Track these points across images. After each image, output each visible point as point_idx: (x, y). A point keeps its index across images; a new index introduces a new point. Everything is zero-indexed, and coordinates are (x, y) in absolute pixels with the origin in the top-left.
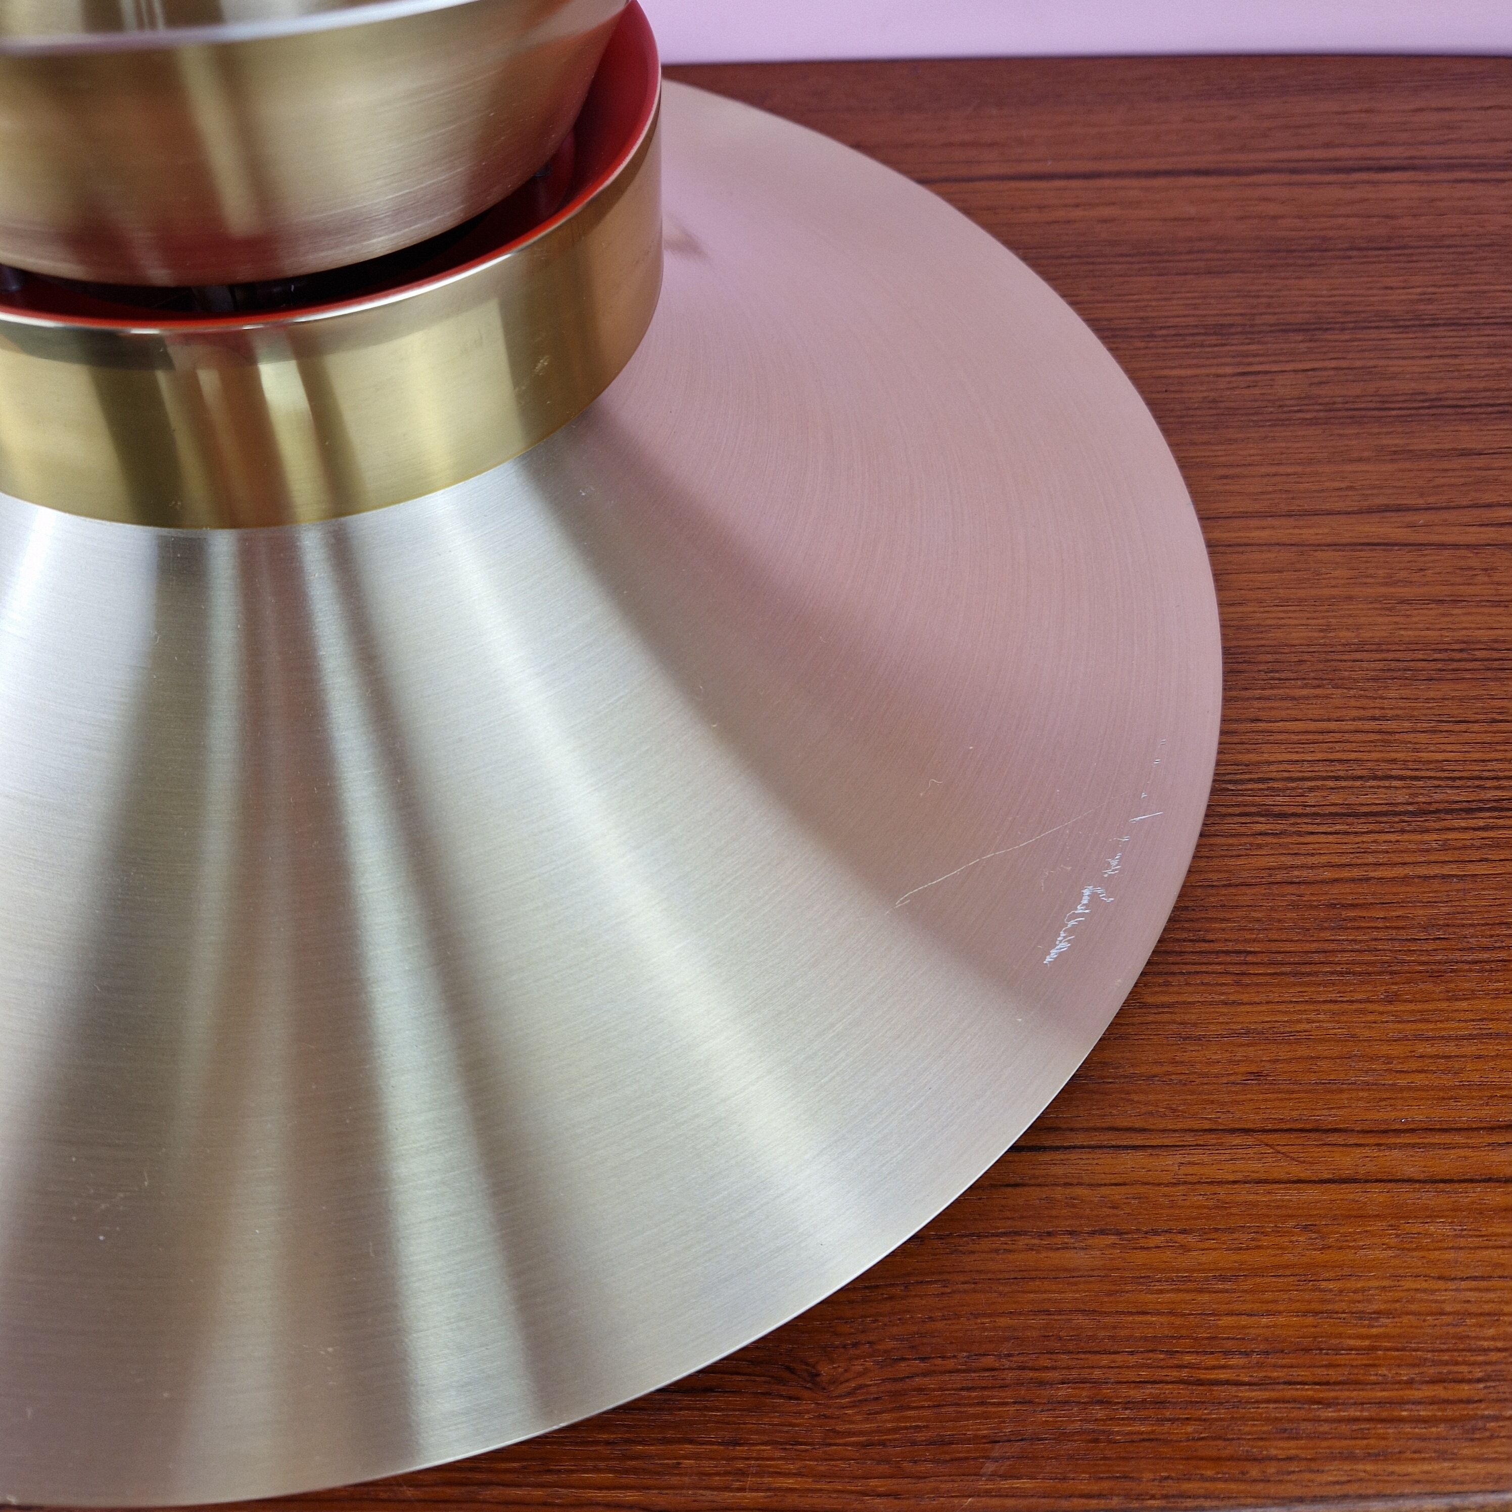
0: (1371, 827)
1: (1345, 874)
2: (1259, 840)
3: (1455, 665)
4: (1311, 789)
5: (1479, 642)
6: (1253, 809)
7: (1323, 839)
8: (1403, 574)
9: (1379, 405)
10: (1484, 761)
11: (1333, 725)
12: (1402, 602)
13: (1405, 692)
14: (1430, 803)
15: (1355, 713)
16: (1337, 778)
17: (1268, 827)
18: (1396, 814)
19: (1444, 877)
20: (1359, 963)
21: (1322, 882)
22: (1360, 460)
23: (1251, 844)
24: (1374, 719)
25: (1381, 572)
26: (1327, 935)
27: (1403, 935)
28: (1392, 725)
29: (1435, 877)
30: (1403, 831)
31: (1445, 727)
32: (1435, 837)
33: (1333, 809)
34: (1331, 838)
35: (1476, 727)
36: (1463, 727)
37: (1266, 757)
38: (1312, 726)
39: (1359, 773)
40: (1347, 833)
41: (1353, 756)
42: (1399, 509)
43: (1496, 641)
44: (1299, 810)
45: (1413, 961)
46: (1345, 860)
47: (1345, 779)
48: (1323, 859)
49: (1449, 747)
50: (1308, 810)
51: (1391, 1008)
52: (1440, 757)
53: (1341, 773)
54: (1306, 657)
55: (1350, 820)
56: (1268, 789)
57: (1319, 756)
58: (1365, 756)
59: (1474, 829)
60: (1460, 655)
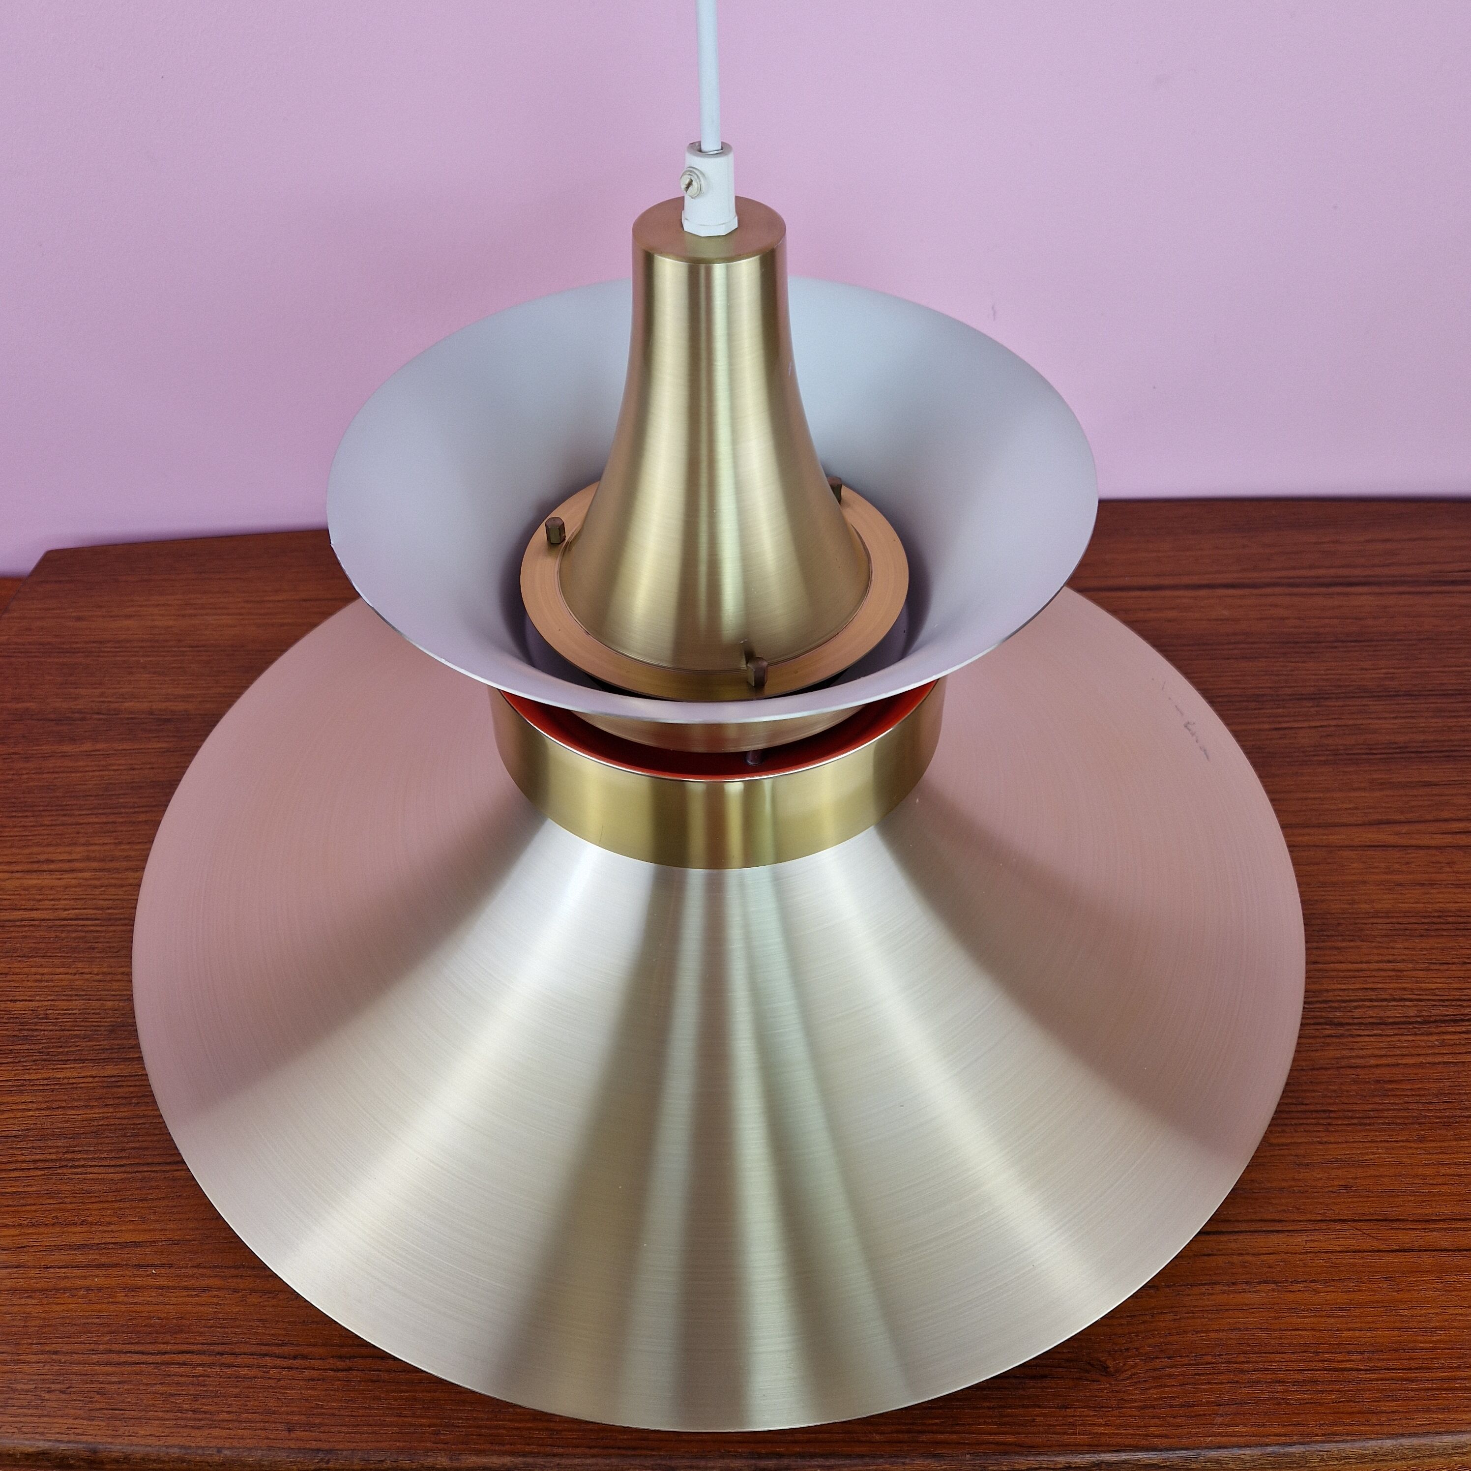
0: (1396, 1032)
1: (1384, 1061)
2: (1328, 1040)
3: (1435, 927)
4: (1356, 1007)
5: (1449, 911)
6: (1322, 1020)
7: (1367, 1039)
8: (1396, 867)
10: (1461, 989)
11: (1364, 966)
12: (1397, 884)
13: (1406, 944)
14: (1430, 1016)
15: (1376, 958)
16: (1371, 1000)
17: (1333, 1032)
18: (1410, 1023)
19: (1444, 1063)
20: (1399, 1118)
21: (1370, 1066)
23: (1323, 1043)
24: (1389, 962)
26: (1377, 1100)
27: (1424, 1099)
28: (1400, 966)
29: (1439, 1063)
30: (1416, 1034)
31: (1433, 967)
32: (1437, 1038)
33: (1371, 1020)
34: (1372, 1039)
35: (1454, 967)
36: (1445, 967)
37: (1325, 987)
38: (1350, 966)
39: (1384, 997)
40: (1381, 1035)
41: (1380, 986)
43: (1460, 911)
44: (1351, 1021)
45: (1432, 1116)
46: (1383, 1052)
47: (1376, 1000)
48: (1369, 1052)
49: (1438, 980)
50: (1356, 1021)
51: (1421, 1145)
52: (1434, 986)
53: (1374, 997)
54: (1342, 921)
55: (1383, 1027)
56: (1330, 1007)
57: (1358, 986)
58: (1386, 986)
59: (1460, 1033)
60: (1438, 920)
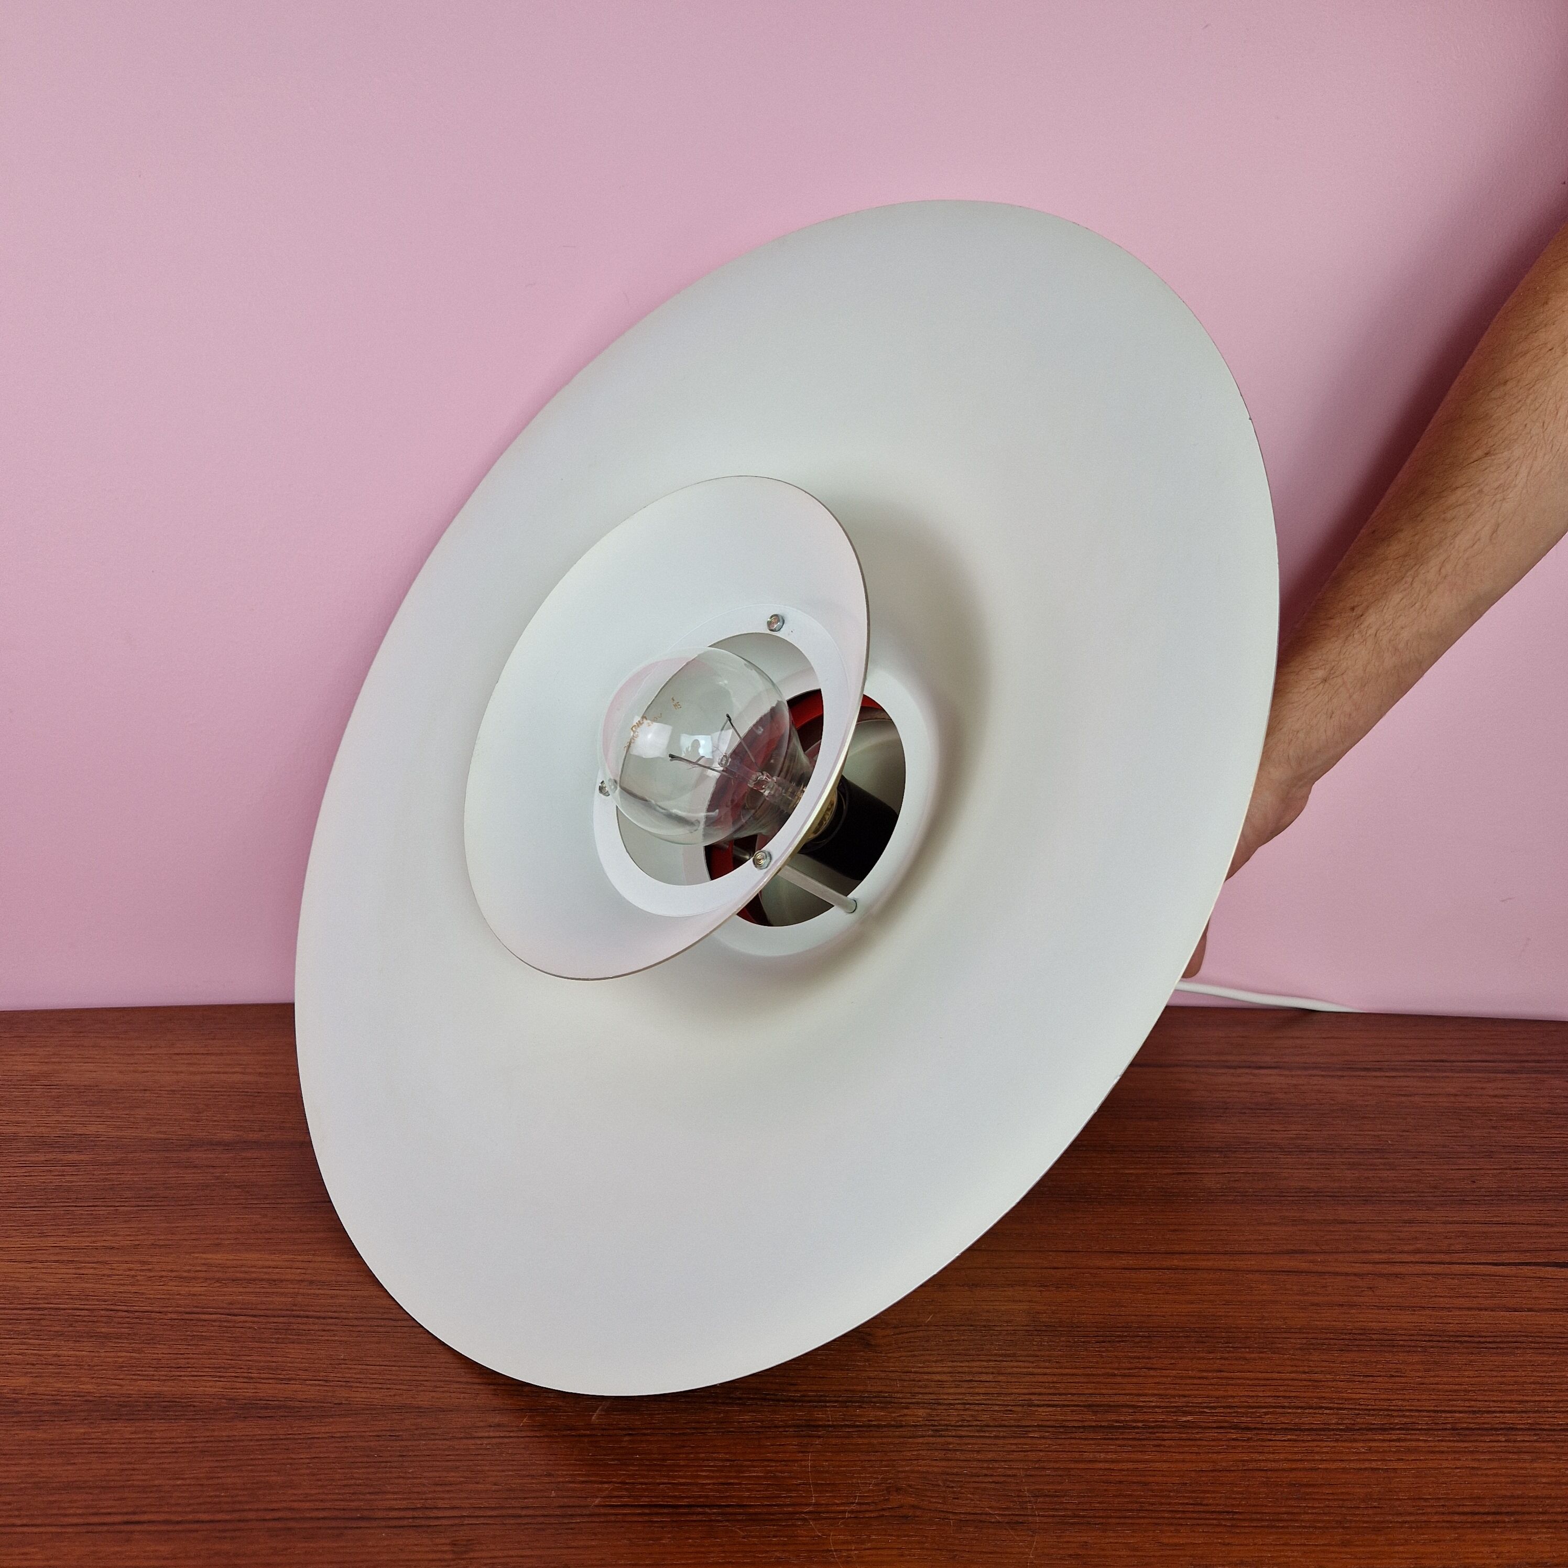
0: (1314, 1437)
1: (1300, 1465)
2: (1233, 1443)
3: (1357, 1343)
4: (1266, 1413)
5: (1374, 1330)
6: (1226, 1424)
7: (1278, 1444)
8: (1311, 1289)
9: (1278, 1194)
10: (1389, 1400)
11: (1275, 1375)
12: (1313, 1305)
13: (1324, 1357)
14: (1353, 1424)
15: (1290, 1369)
16: (1284, 1407)
17: (1238, 1435)
18: (1329, 1430)
19: (1372, 1469)
20: (1319, 1521)
21: (1283, 1470)
22: (1270, 1224)
23: (1228, 1446)
24: (1305, 1373)
25: (1295, 1288)
26: (1292, 1503)
27: (1348, 1504)
28: (1316, 1376)
29: (1366, 1469)
30: (1337, 1441)
31: (1356, 1378)
32: (1362, 1445)
33: (1285, 1426)
34: (1286, 1444)
35: (1380, 1379)
36: (1371, 1379)
37: (1230, 1393)
38: (1260, 1375)
39: (1300, 1405)
40: (1295, 1440)
41: (1294, 1394)
42: (1303, 1252)
43: (1385, 1329)
44: (1259, 1426)
45: (1359, 1521)
46: (1299, 1457)
47: (1289, 1408)
48: (1282, 1457)
49: (1362, 1391)
50: (1265, 1426)
51: (1347, 1550)
52: (1358, 1396)
53: (1286, 1404)
54: (1249, 1335)
55: (1298, 1432)
56: (1234, 1412)
57: (1269, 1394)
58: (1303, 1395)
59: (1390, 1441)
60: (1362, 1337)
